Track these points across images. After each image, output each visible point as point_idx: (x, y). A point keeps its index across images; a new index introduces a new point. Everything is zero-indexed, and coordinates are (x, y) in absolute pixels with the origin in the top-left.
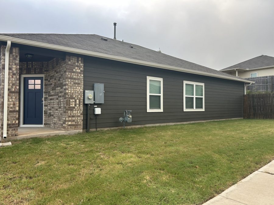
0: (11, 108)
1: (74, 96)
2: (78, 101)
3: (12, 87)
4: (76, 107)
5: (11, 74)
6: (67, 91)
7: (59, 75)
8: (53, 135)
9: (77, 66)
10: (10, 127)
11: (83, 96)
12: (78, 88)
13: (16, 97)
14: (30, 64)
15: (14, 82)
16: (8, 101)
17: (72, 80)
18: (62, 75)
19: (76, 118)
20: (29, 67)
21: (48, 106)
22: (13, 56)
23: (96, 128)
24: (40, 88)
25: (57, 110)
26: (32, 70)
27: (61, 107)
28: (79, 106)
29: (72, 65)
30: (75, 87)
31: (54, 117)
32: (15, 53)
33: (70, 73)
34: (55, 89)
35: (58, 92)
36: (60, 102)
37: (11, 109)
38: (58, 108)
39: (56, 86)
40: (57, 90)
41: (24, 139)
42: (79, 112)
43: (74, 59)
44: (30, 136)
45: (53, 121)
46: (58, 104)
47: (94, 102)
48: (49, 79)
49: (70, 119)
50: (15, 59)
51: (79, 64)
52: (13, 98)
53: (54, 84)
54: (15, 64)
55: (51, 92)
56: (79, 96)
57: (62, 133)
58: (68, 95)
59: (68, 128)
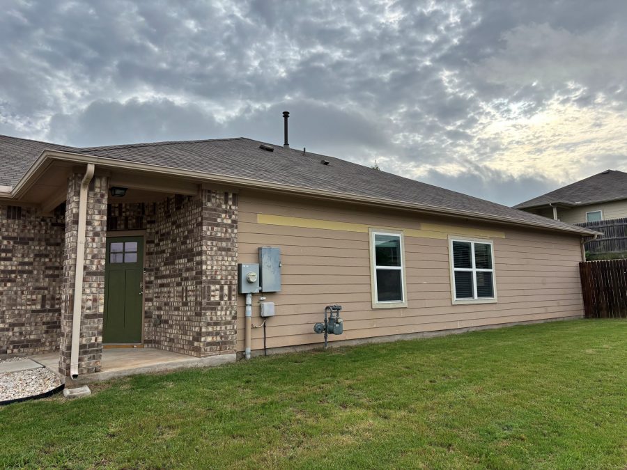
0: (89, 308)
1: (219, 277)
2: (226, 287)
3: (92, 263)
4: (222, 302)
5: (91, 234)
6: (204, 267)
7: (184, 232)
8: (175, 367)
9: (226, 212)
10: (85, 353)
11: (236, 278)
12: (226, 258)
13: (99, 285)
14: (115, 207)
15: (95, 251)
16: (84, 292)
17: (214, 243)
18: (191, 232)
19: (223, 328)
20: (113, 214)
21: (155, 299)
22: (95, 194)
23: (265, 349)
24: (135, 261)
25: (177, 309)
26: (119, 222)
27: (187, 303)
28: (230, 299)
29: (215, 210)
30: (220, 258)
31: (171, 327)
32: (100, 188)
33: (210, 228)
34: (173, 263)
35: (180, 270)
36: (187, 291)
37: (88, 311)
38: (181, 304)
39: (175, 256)
40: (179, 264)
41: (113, 378)
42: (228, 313)
43: (218, 197)
44: (125, 371)
45: (168, 335)
46: (182, 297)
47: (260, 288)
48: (156, 241)
49: (210, 329)
50: (99, 201)
51: (228, 207)
52: (92, 285)
53: (169, 251)
54: (100, 213)
55: (163, 268)
56: (229, 277)
57: (194, 362)
58: (207, 277)
59: (206, 351)
